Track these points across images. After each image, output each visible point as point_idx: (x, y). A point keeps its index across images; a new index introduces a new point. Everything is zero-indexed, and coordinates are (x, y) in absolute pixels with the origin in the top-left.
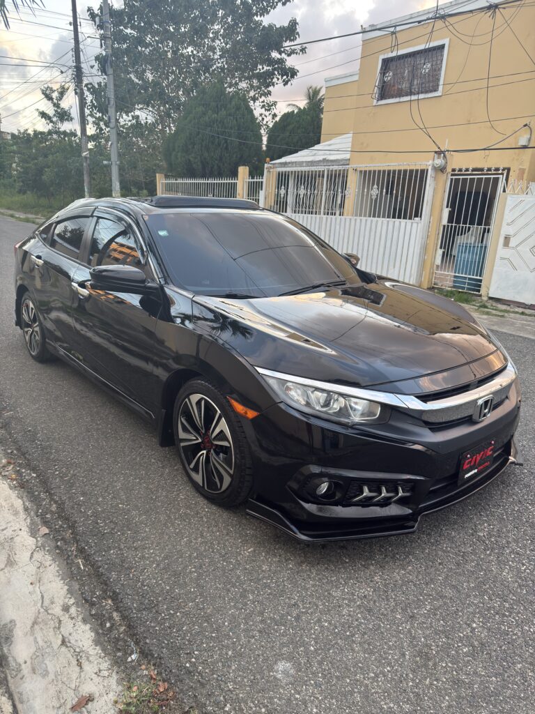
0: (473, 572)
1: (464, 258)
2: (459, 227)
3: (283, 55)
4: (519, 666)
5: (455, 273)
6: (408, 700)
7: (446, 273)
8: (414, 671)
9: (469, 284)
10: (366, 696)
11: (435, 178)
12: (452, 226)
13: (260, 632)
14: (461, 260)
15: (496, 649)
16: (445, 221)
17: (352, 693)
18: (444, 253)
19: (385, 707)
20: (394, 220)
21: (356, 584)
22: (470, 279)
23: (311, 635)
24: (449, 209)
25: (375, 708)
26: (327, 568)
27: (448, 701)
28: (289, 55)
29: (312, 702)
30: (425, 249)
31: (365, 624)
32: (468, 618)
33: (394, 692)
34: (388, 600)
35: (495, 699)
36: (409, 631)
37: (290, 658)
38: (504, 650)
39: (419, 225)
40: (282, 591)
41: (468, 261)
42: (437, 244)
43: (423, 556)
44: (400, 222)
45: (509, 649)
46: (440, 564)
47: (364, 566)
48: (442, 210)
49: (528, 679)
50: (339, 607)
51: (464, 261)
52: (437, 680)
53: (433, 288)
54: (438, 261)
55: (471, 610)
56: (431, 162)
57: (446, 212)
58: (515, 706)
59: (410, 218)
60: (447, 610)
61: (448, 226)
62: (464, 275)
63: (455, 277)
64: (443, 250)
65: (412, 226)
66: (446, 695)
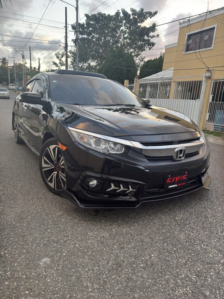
0: (164, 233)
1: (219, 117)
2: (217, 103)
3: (149, 38)
4: (167, 277)
5: (215, 123)
6: (99, 283)
7: (211, 123)
8: (109, 271)
9: (221, 128)
10: (78, 278)
11: (206, 82)
12: (214, 103)
13: (44, 245)
14: (217, 118)
15: (159, 267)
16: (210, 101)
17: (72, 276)
18: (210, 115)
19: (85, 284)
20: (188, 100)
21: (102, 231)
22: (221, 126)
23: (68, 249)
24: (213, 95)
25: (79, 284)
26: (92, 224)
27: (120, 287)
28: (152, 38)
29: (50, 277)
30: (201, 113)
31: (97, 248)
32: (151, 252)
33: (94, 278)
34: (114, 239)
35: (146, 290)
36: (117, 253)
37: (51, 257)
38: (163, 268)
39: (199, 102)
40: (65, 230)
41: (220, 118)
42: (207, 111)
43: (142, 224)
44: (190, 101)
45: (166, 268)
46: (149, 228)
47: (110, 224)
48: (209, 95)
49: (169, 283)
50: (88, 239)
51: (219, 118)
52: (119, 277)
53: (205, 130)
54: (207, 118)
55: (155, 249)
56: (204, 75)
57: (211, 97)
58: (155, 295)
59: (195, 99)
60: (142, 247)
61: (212, 103)
62: (218, 125)
63: (215, 125)
64: (209, 113)
65: (195, 102)
66: (120, 284)
